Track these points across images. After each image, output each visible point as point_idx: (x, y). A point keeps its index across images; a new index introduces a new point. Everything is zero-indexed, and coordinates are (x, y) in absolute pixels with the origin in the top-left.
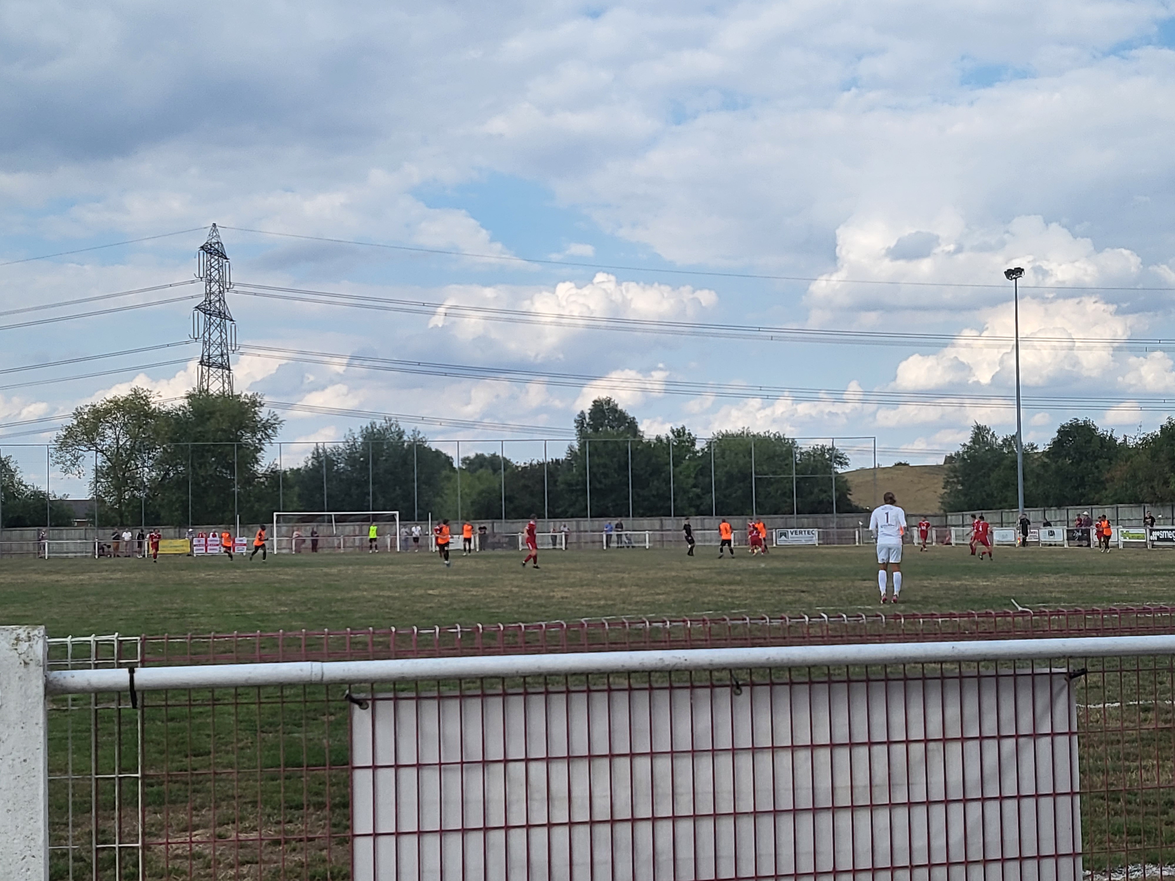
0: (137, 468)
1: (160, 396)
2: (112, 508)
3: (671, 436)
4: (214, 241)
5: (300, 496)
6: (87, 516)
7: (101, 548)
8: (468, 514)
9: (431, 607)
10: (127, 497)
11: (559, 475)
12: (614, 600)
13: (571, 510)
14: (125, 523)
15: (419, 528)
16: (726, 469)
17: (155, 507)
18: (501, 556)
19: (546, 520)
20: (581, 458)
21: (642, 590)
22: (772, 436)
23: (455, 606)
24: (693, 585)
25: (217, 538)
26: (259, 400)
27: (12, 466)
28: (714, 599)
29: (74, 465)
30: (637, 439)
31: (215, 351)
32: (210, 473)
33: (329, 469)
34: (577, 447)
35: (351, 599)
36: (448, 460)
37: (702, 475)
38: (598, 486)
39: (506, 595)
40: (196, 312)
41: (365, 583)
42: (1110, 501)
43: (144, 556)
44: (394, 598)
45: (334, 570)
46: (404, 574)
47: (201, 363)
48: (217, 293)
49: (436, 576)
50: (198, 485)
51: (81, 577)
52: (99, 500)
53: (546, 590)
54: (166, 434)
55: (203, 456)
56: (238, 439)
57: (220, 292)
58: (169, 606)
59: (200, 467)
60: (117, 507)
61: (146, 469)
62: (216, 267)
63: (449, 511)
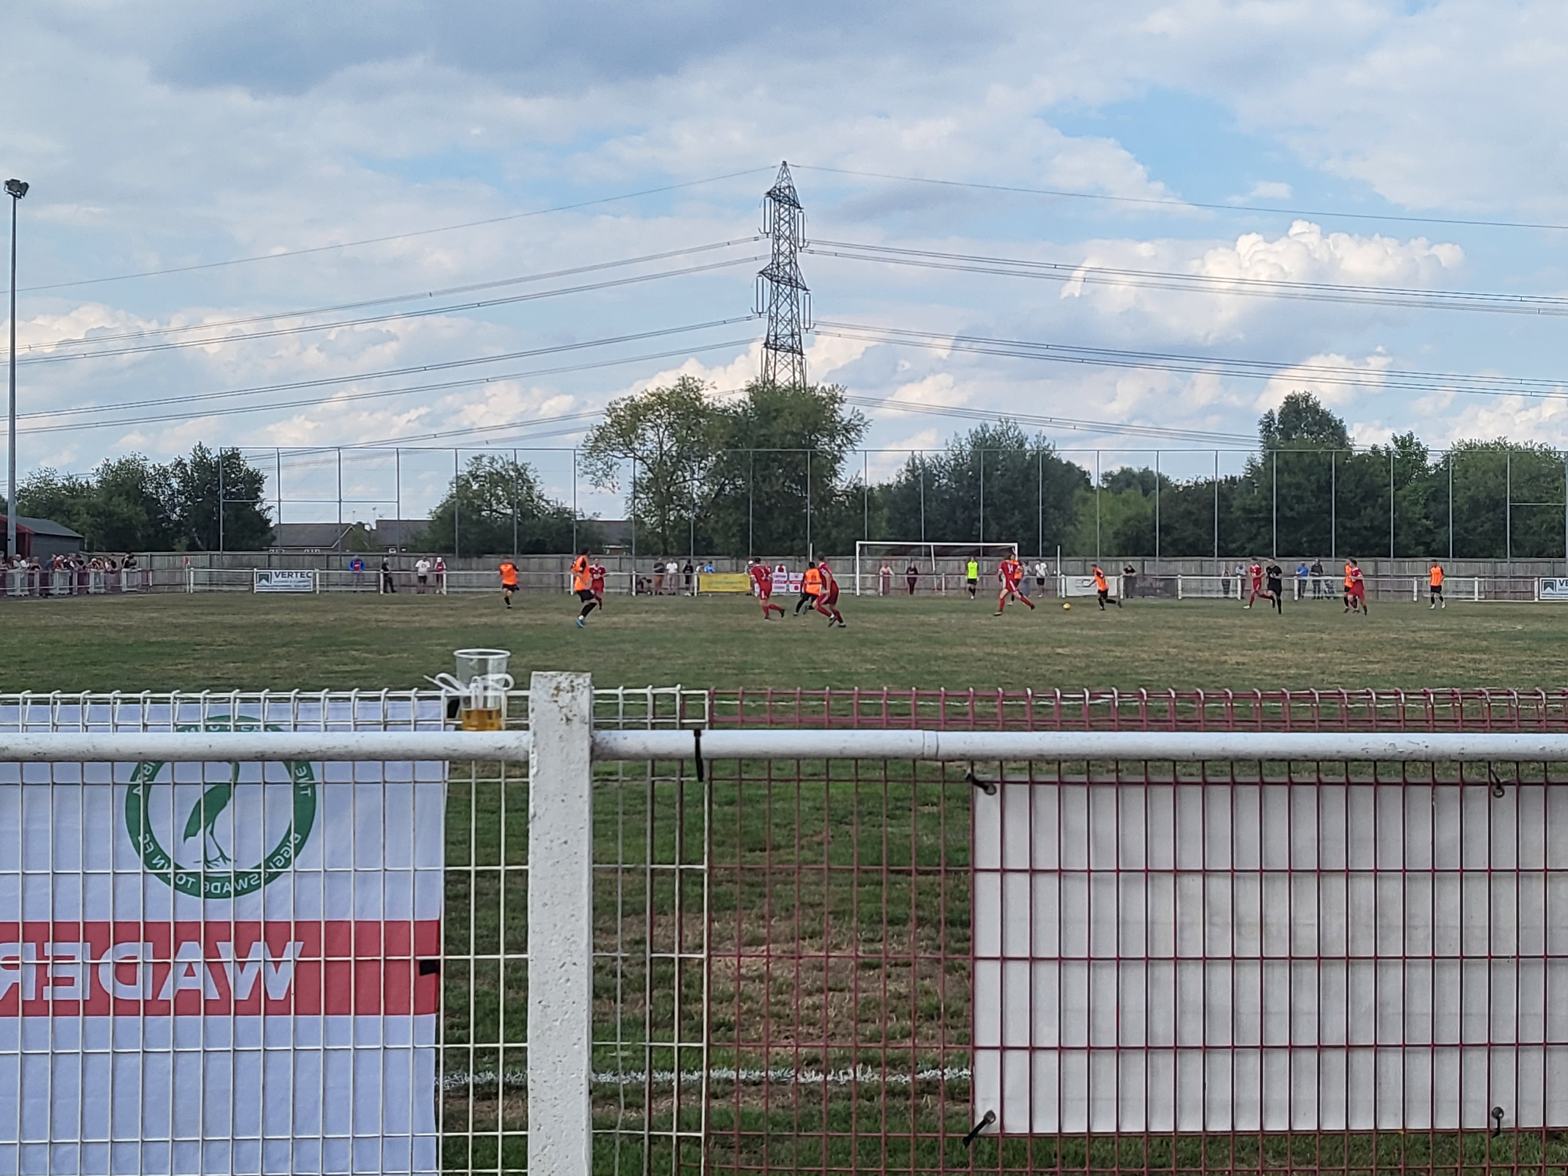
0: (685, 481)
1: (715, 388)
2: (652, 532)
3: (1392, 446)
4: (784, 184)
5: (889, 521)
6: (623, 541)
7: (639, 583)
8: (1109, 547)
9: (1060, 671)
10: (672, 518)
11: (1234, 499)
12: (1310, 669)
13: (1250, 546)
14: (669, 551)
15: (1044, 565)
16: (1469, 494)
17: (706, 531)
18: (1153, 606)
19: (1216, 558)
20: (1266, 477)
21: (1349, 656)
22: (1536, 448)
23: (1092, 670)
24: (1420, 652)
25: (785, 573)
26: (839, 394)
27: (531, 475)
28: (1451, 671)
29: (606, 476)
30: (1344, 450)
31: (784, 330)
32: (776, 488)
33: (928, 487)
34: (1260, 461)
35: (957, 656)
36: (1084, 477)
37: (1434, 500)
38: (1289, 514)
39: (1161, 658)
40: (760, 279)
41: (974, 637)
43: (693, 594)
44: (1013, 657)
45: (933, 619)
46: (1024, 626)
47: (766, 345)
48: (787, 253)
49: (1065, 630)
50: (761, 503)
51: (615, 619)
52: (638, 521)
53: (1215, 653)
54: (721, 437)
55: (767, 467)
56: (812, 444)
57: (791, 252)
58: (726, 658)
59: (764, 481)
60: (659, 530)
61: (697, 483)
62: (787, 219)
63: (1084, 545)
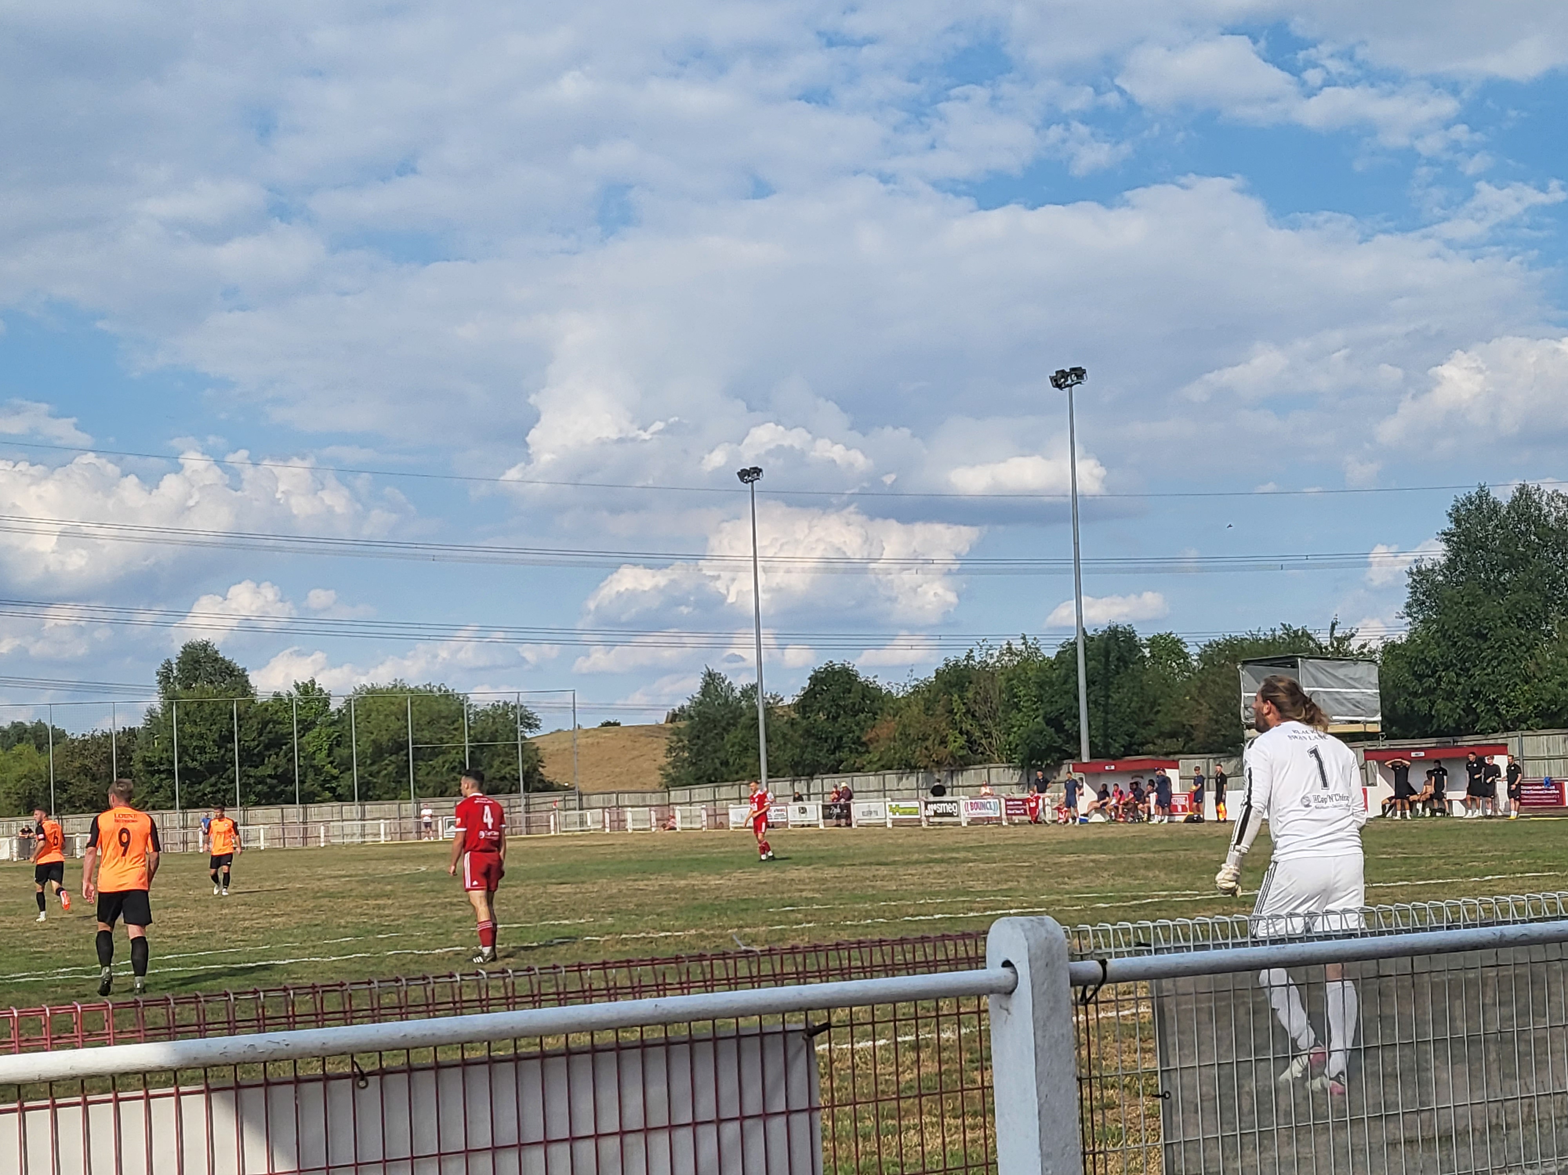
3: (295, 693)
11: (134, 750)
13: (152, 800)
16: (373, 737)
20: (166, 727)
22: (435, 690)
30: (246, 698)
34: (159, 711)
37: (338, 745)
38: (191, 764)
42: (875, 766)
